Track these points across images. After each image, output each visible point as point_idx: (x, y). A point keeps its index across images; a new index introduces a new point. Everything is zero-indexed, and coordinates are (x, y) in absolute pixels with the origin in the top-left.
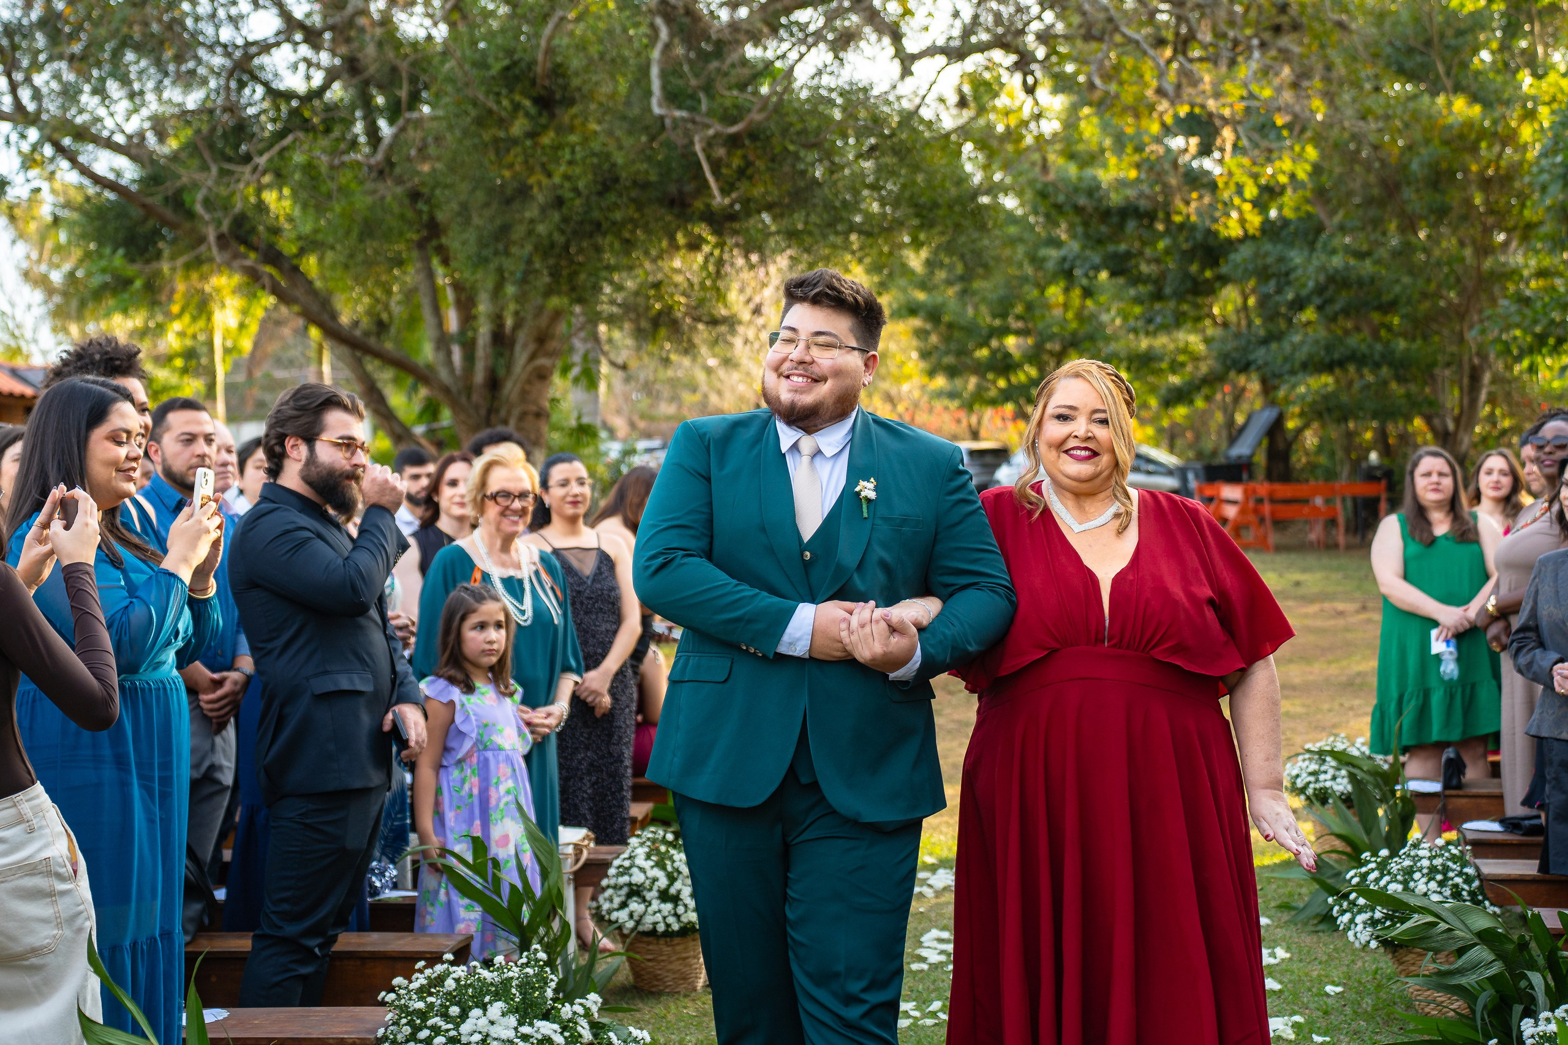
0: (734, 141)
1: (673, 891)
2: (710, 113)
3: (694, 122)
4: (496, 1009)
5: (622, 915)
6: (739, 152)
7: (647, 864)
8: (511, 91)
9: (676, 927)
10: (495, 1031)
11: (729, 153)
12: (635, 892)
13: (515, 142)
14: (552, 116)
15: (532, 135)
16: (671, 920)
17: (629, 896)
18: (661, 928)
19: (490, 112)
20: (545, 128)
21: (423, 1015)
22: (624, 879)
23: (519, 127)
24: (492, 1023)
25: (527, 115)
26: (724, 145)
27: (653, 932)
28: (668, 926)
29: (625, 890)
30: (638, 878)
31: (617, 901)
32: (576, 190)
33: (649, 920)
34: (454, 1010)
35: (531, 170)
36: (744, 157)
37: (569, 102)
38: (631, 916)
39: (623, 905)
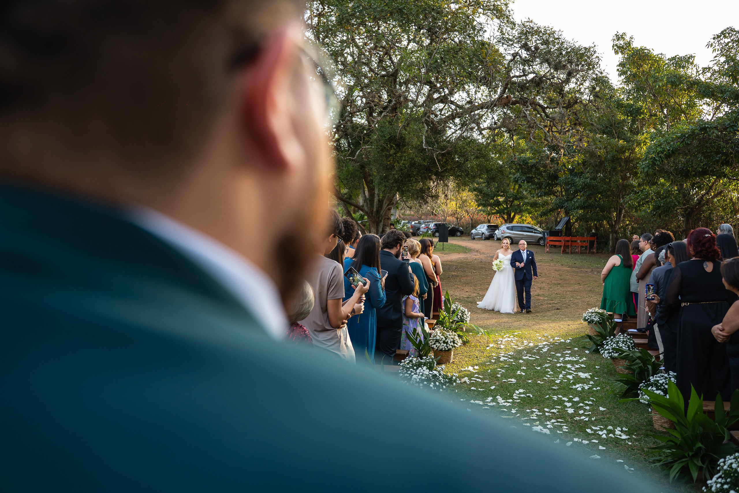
0: (443, 155)
1: (446, 341)
2: (437, 148)
3: (434, 150)
4: (425, 368)
5: (435, 346)
6: (445, 158)
7: (440, 335)
8: (390, 143)
9: (447, 349)
10: (425, 372)
11: (442, 158)
12: (437, 341)
13: (390, 155)
14: (400, 149)
15: (395, 153)
16: (446, 348)
17: (436, 342)
18: (444, 349)
19: (385, 148)
20: (398, 152)
21: (409, 368)
22: (435, 338)
23: (392, 152)
24: (424, 371)
25: (394, 149)
26: (441, 156)
27: (441, 350)
28: (445, 349)
29: (435, 340)
30: (438, 338)
31: (433, 343)
32: (405, 167)
33: (441, 347)
34: (415, 368)
35: (395, 162)
36: (446, 159)
37: (404, 146)
38: (436, 346)
39: (435, 344)
